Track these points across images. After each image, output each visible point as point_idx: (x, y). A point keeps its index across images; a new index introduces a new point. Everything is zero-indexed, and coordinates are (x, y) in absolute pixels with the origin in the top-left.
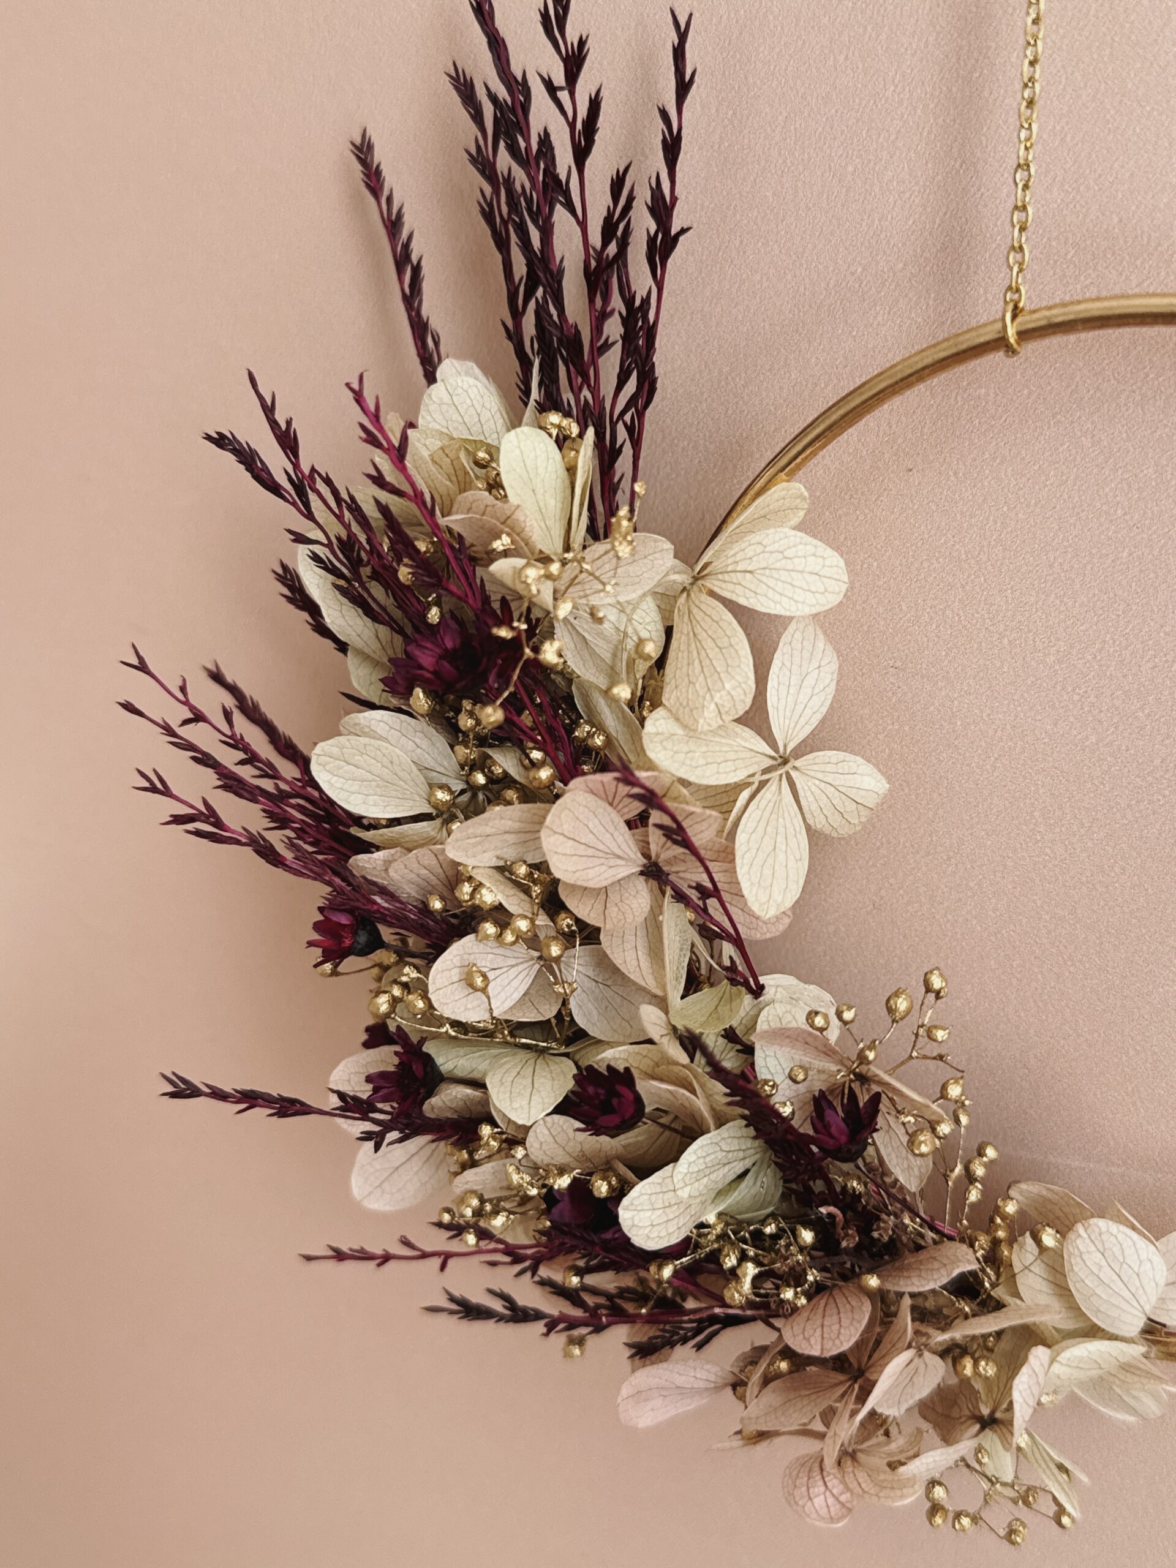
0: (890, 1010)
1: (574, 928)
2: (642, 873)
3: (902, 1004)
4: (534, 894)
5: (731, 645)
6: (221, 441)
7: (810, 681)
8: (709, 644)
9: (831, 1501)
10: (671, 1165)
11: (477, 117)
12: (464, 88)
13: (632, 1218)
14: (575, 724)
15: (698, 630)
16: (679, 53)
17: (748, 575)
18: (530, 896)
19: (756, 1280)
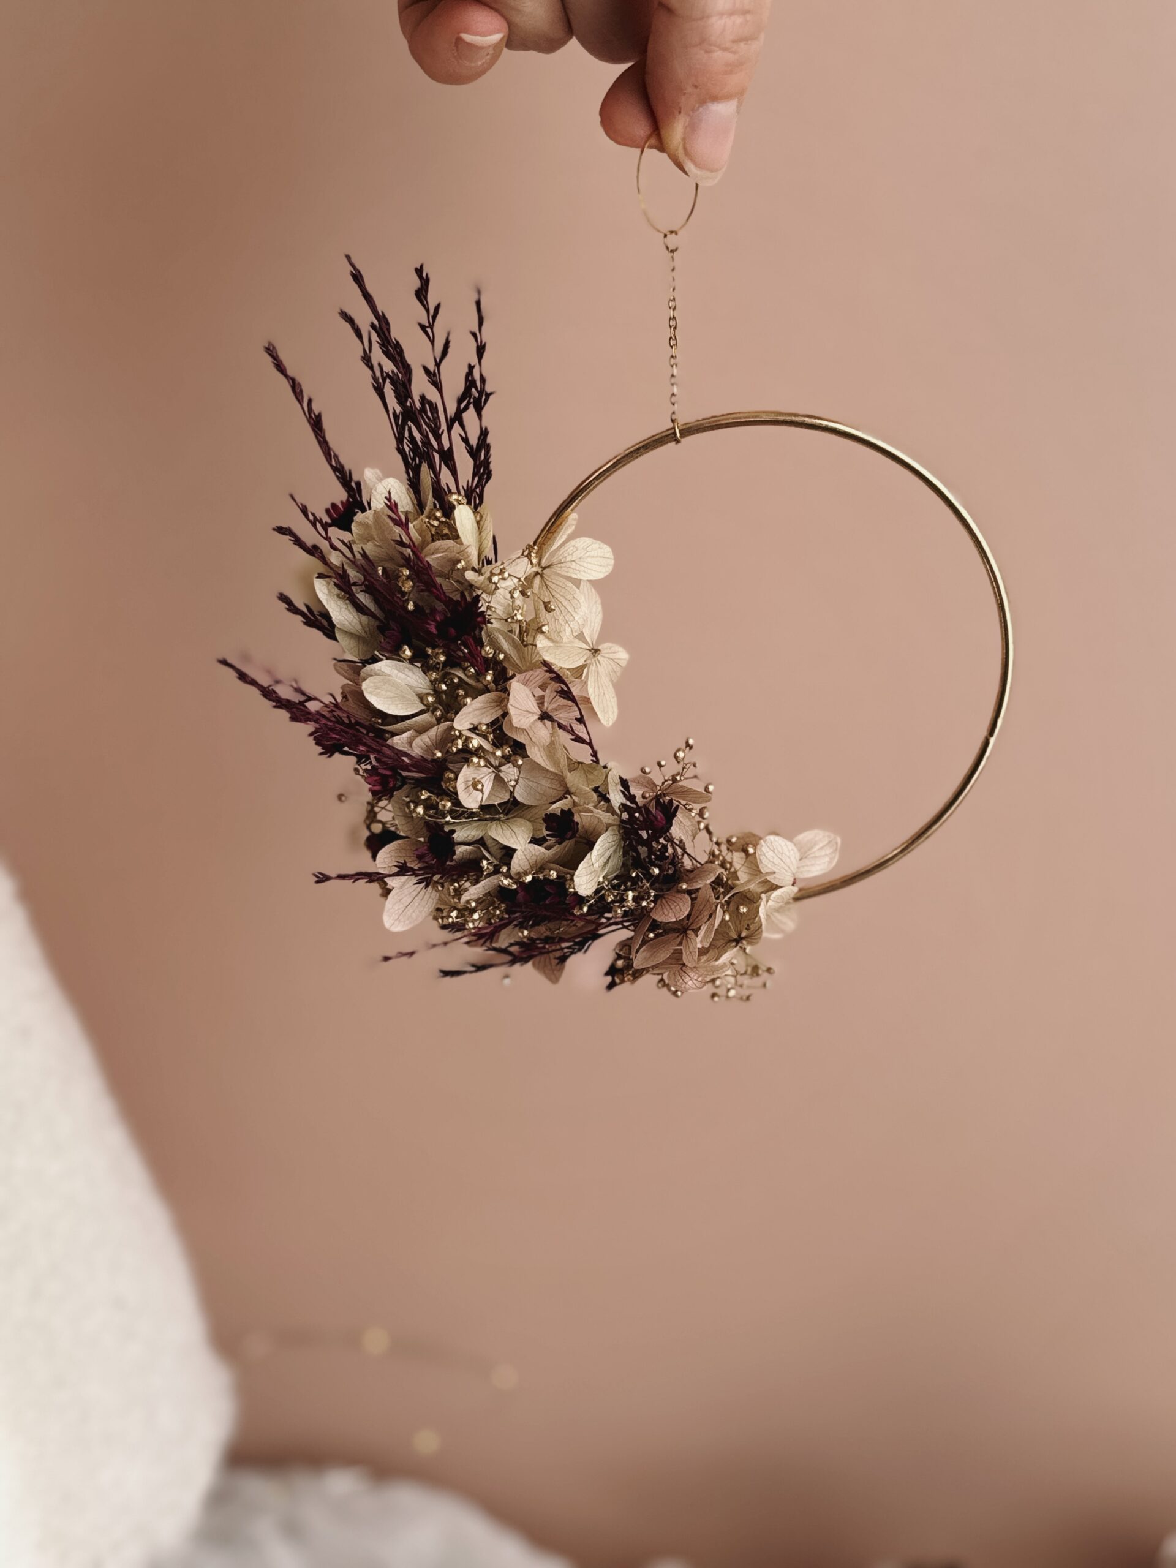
0: (676, 757)
1: (511, 752)
2: (539, 719)
3: (681, 754)
4: (490, 739)
5: (574, 598)
6: (281, 530)
7: (594, 610)
8: (562, 599)
9: (695, 982)
10: (589, 854)
11: (357, 333)
12: (347, 317)
13: (580, 881)
15: (554, 593)
16: (478, 304)
17: (573, 563)
18: (488, 741)
19: (635, 899)
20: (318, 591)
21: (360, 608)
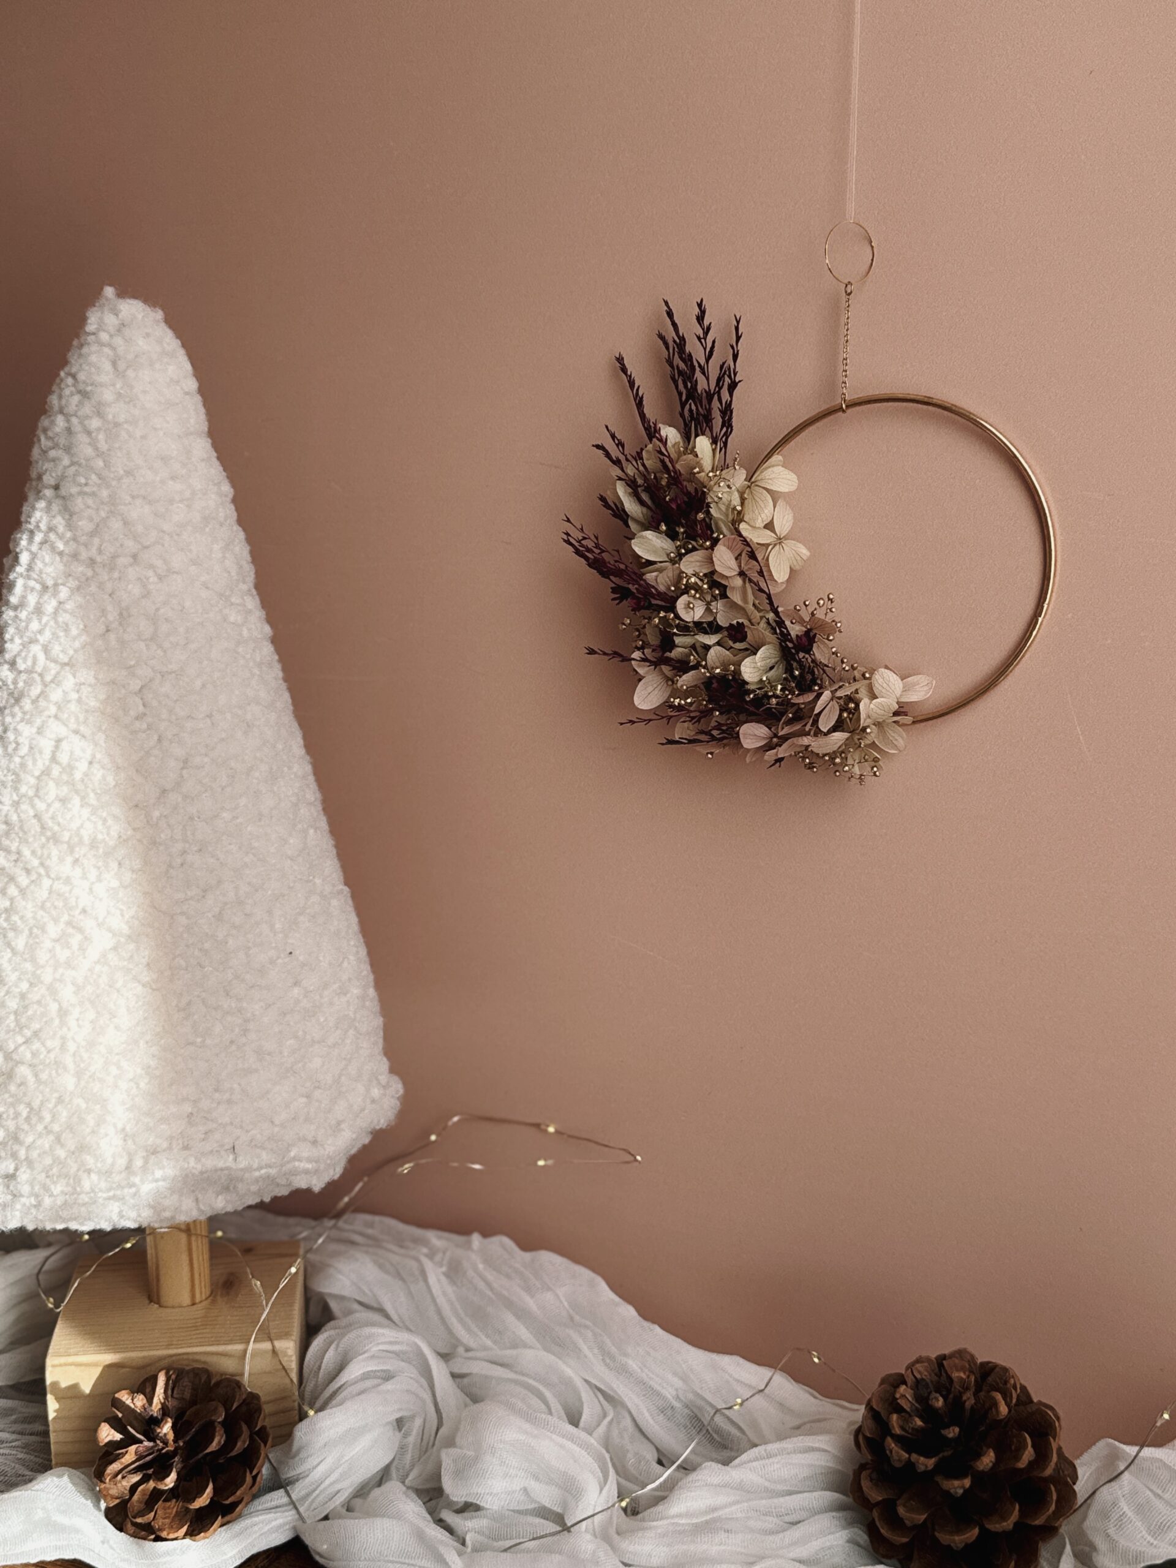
1: (719, 593)
2: (737, 572)
3: (821, 602)
4: (704, 581)
5: (766, 501)
6: (598, 447)
7: (786, 517)
8: (758, 500)
10: (755, 654)
11: (667, 348)
12: (662, 337)
13: (745, 672)
14: (713, 532)
15: (756, 498)
16: (737, 328)
17: (770, 480)
18: (703, 583)
20: (618, 490)
21: (642, 503)
